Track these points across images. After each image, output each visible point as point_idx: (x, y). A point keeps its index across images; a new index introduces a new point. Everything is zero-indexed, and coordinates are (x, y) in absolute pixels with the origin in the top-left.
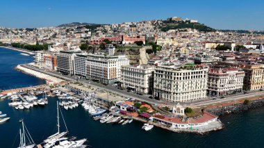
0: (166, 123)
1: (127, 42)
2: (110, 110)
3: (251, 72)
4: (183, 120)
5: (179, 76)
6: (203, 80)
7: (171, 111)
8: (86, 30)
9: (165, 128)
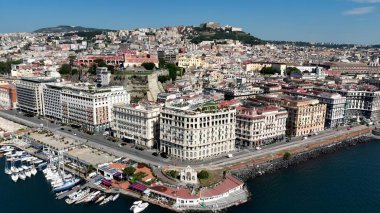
0: (167, 198)
1: (131, 64)
2: (88, 178)
3: (296, 111)
4: (194, 192)
5: (194, 123)
6: (229, 127)
7: (179, 177)
8: (79, 38)
9: (166, 206)
